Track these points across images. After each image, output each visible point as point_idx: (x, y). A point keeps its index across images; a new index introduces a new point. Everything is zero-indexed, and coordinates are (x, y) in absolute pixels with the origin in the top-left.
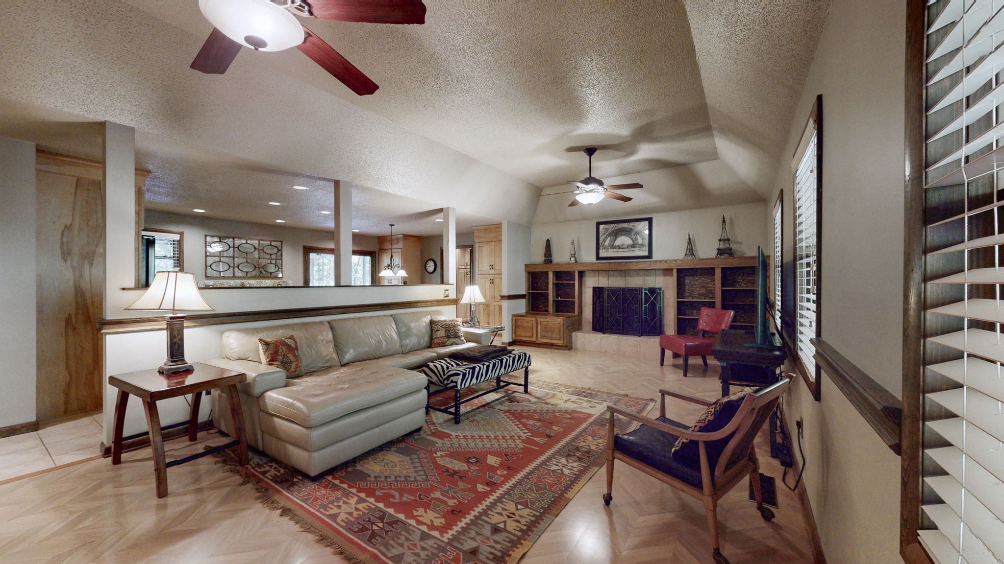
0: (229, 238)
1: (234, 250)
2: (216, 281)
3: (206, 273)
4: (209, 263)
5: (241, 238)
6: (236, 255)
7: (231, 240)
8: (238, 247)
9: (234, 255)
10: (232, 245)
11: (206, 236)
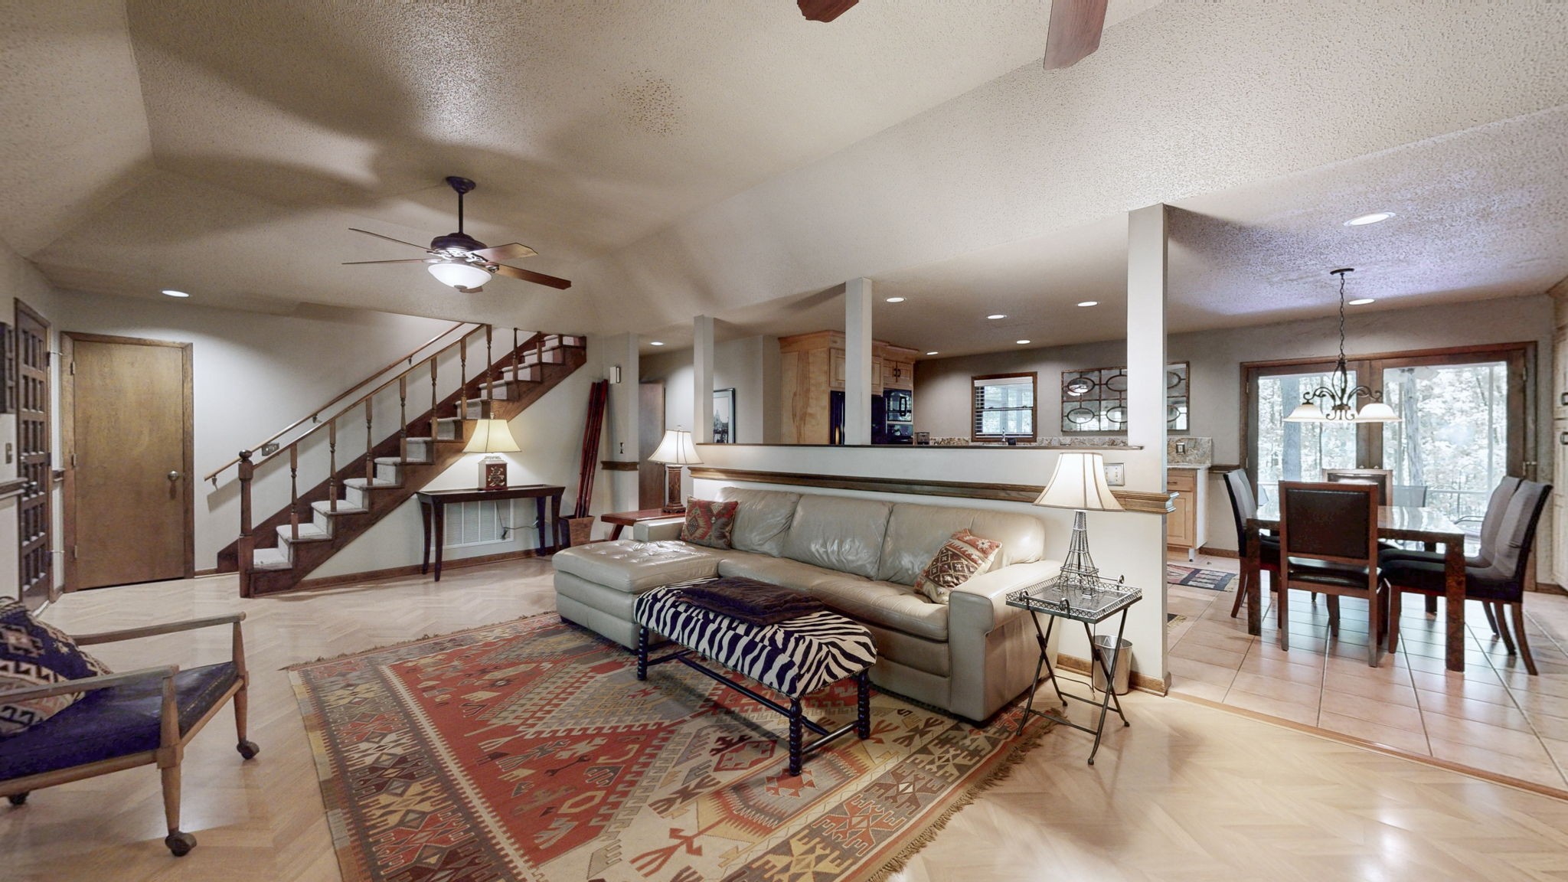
0: (1093, 370)
1: (1100, 388)
2: (1074, 437)
3: (1062, 426)
4: (1066, 411)
5: (1110, 368)
6: (1103, 397)
7: (1097, 373)
8: (1106, 384)
9: (1100, 396)
10: (1097, 382)
11: (1063, 373)
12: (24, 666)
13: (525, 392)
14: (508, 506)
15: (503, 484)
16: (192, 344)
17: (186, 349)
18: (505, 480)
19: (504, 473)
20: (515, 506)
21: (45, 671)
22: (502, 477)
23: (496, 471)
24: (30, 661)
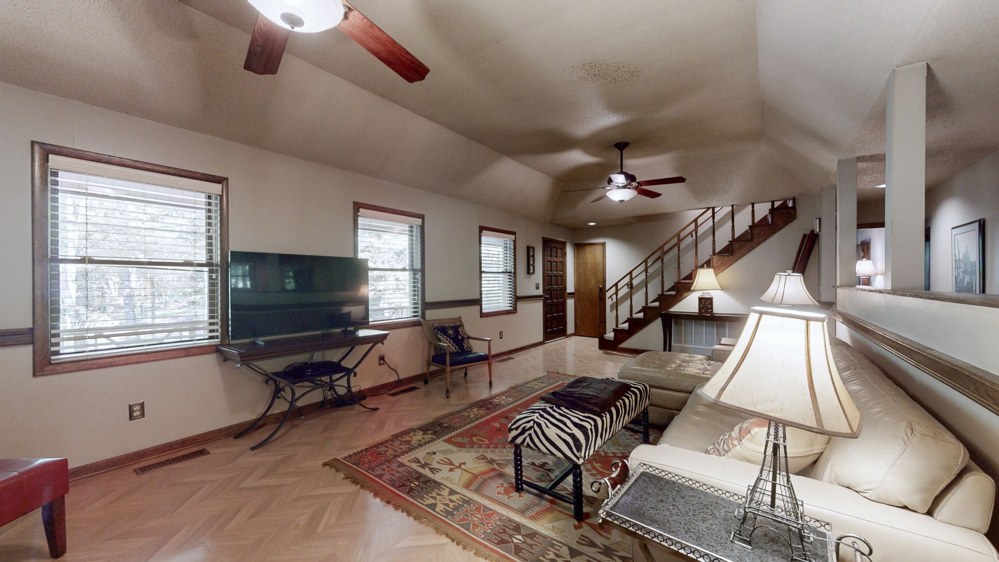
12: (448, 338)
13: (737, 249)
14: (725, 327)
15: (710, 310)
16: (605, 242)
17: (604, 244)
18: (712, 308)
19: (711, 303)
20: (730, 327)
21: (451, 341)
22: (710, 306)
23: (706, 303)
24: (450, 338)
